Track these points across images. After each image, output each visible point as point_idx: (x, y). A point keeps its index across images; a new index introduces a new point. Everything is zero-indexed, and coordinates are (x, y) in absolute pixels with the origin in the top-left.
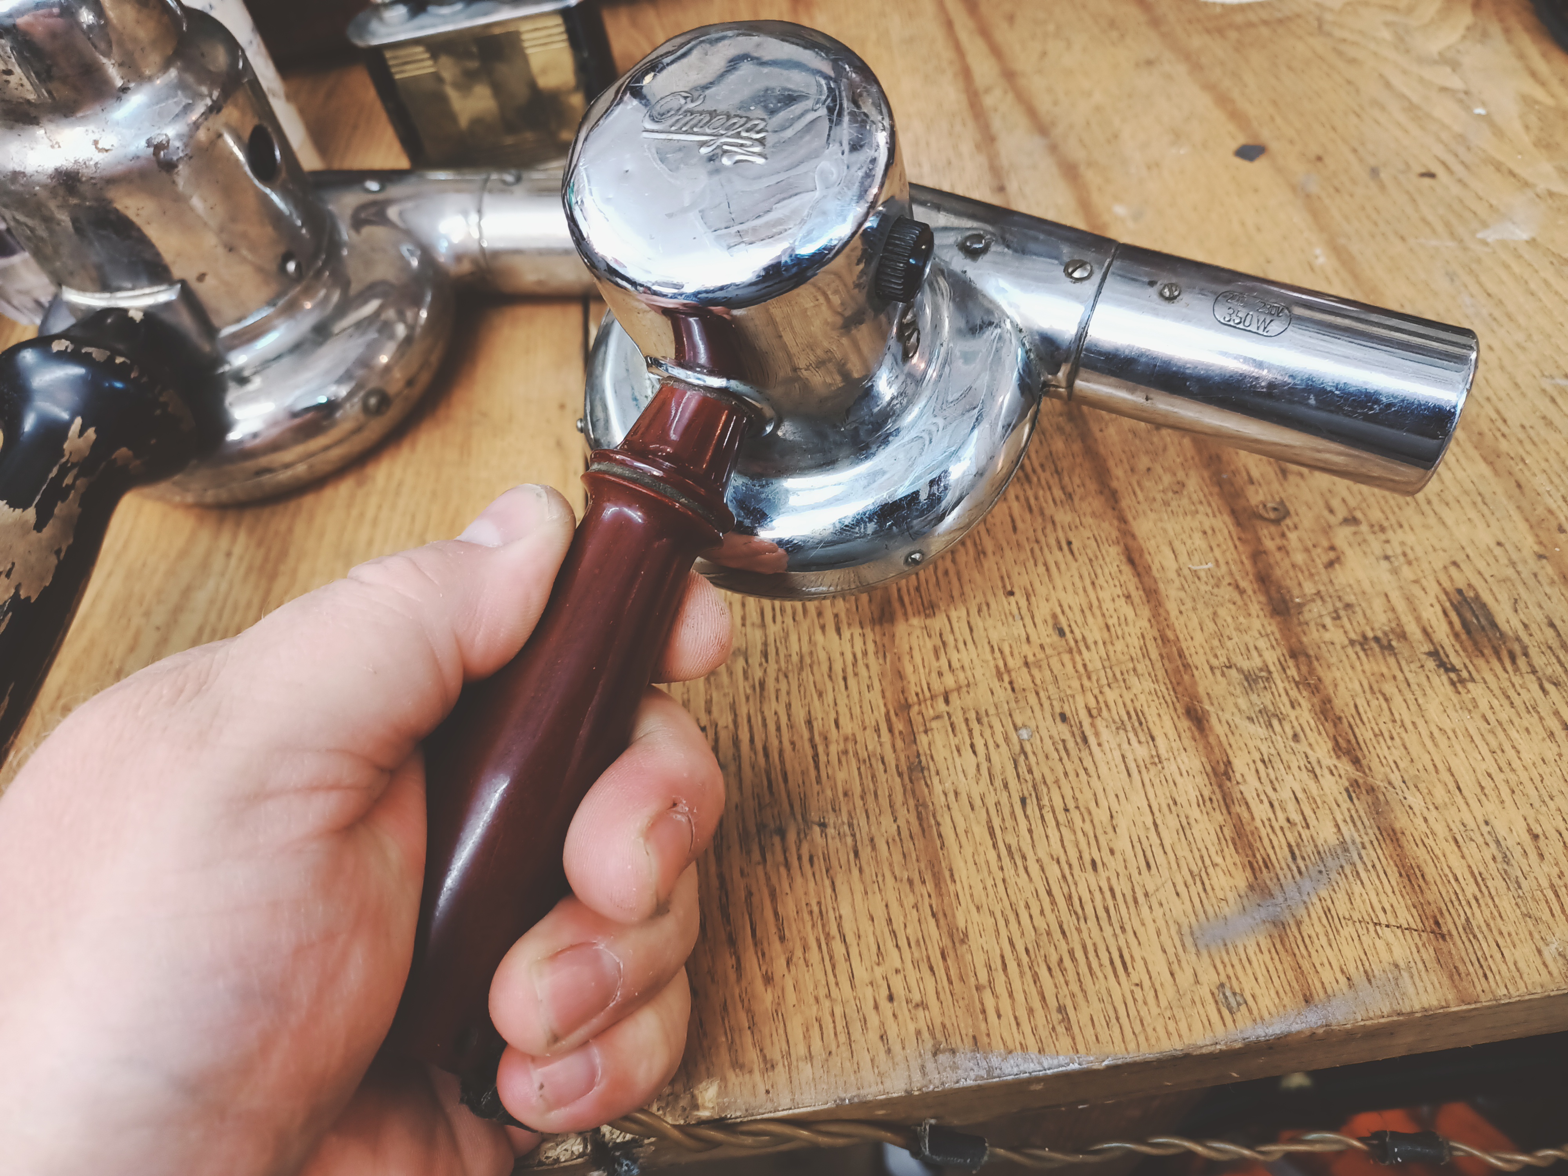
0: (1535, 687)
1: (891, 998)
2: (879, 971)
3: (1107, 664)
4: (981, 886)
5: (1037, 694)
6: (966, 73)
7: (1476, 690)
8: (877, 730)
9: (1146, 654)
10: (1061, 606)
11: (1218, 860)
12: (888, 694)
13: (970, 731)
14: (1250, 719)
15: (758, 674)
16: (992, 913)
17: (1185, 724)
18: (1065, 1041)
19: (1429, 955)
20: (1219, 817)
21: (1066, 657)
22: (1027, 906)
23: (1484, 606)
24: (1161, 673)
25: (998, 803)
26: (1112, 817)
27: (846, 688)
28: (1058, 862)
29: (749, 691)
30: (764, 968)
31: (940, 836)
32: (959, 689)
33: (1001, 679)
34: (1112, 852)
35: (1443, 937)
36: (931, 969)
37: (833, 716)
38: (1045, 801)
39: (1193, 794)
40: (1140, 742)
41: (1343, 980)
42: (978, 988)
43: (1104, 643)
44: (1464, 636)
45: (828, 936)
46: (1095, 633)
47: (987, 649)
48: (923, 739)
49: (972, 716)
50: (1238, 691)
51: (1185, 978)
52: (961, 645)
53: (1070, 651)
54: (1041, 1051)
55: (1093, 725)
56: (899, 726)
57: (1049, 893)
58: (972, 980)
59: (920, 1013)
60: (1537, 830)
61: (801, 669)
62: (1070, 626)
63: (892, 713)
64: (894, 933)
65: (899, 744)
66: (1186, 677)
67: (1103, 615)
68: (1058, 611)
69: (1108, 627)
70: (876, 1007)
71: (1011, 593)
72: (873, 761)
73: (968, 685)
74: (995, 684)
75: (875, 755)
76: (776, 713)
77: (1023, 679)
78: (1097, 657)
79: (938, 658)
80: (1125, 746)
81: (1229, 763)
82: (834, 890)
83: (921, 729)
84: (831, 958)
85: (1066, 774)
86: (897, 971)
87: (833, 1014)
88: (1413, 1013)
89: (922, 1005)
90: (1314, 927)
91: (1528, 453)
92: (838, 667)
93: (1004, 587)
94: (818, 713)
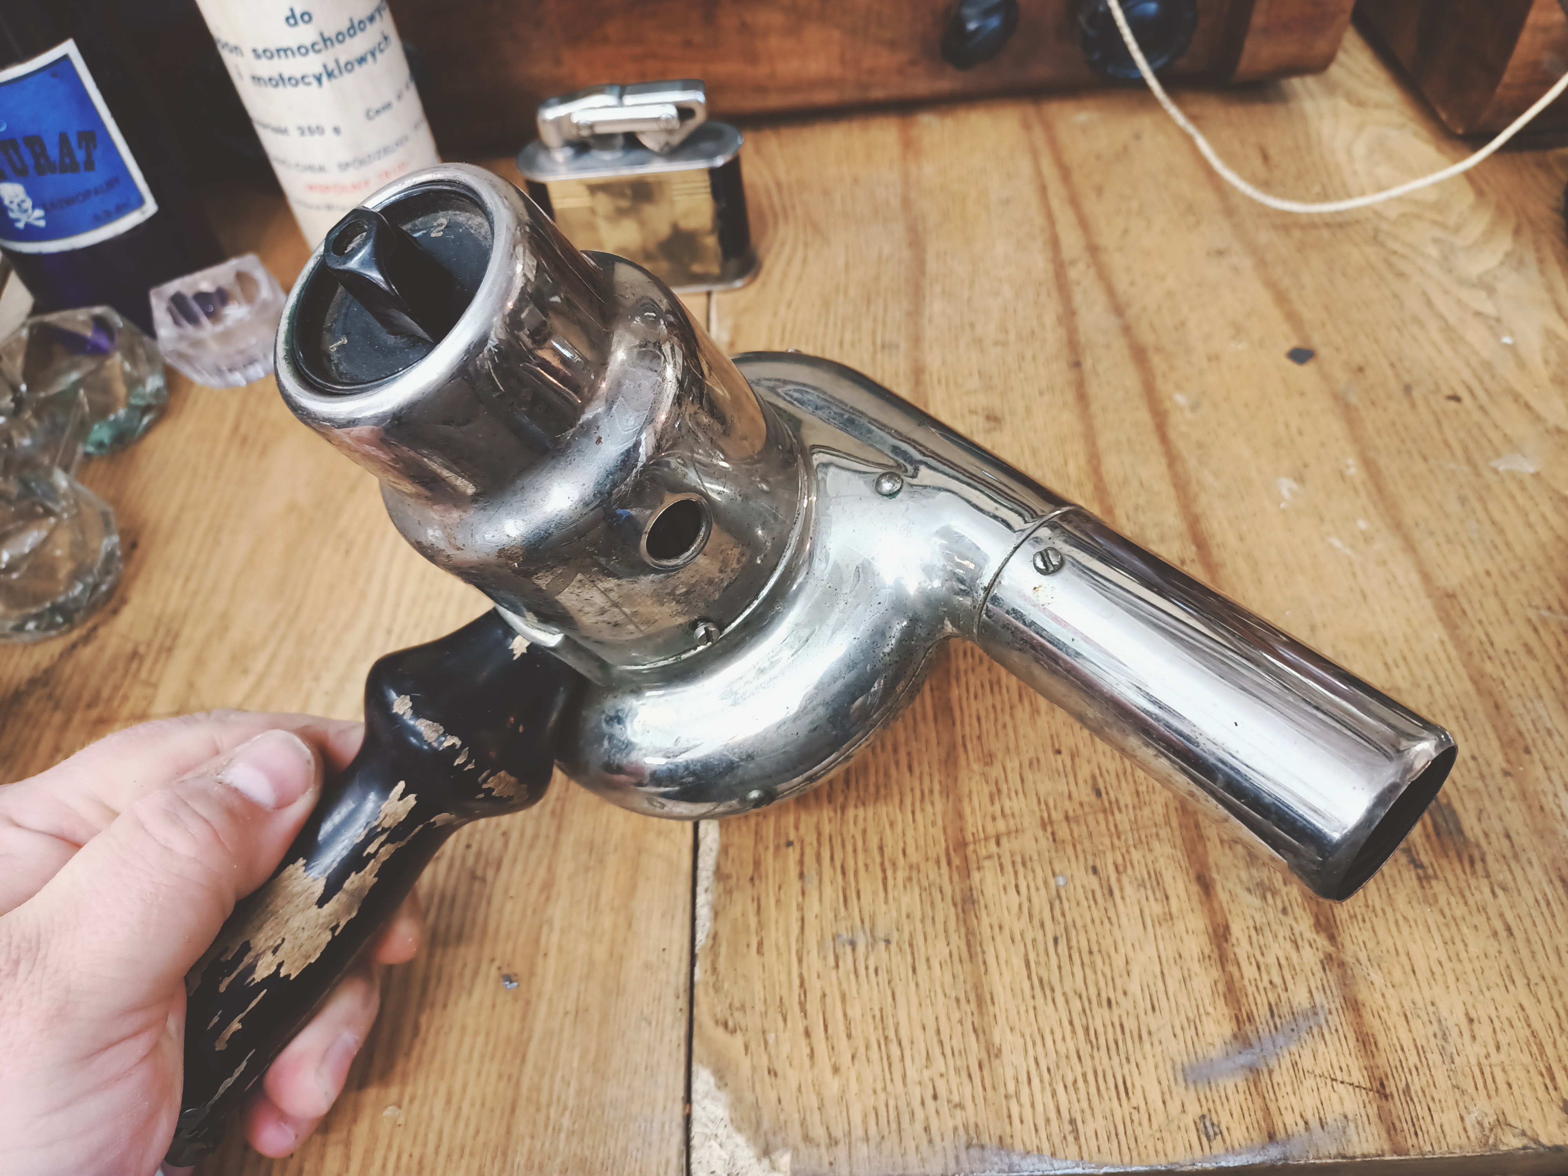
0: (1487, 890)
1: (935, 1097)
2: (926, 1074)
3: (1134, 827)
4: (1015, 1011)
5: (1074, 846)
6: (1054, 243)
7: (1438, 886)
8: (938, 862)
9: (1168, 822)
10: (1100, 768)
11: (1211, 1010)
12: (949, 831)
13: (1016, 873)
14: (1249, 890)
16: (1023, 1036)
17: (1195, 888)
18: (1073, 1149)
19: (1373, 1111)
20: (1215, 973)
21: (1101, 817)
22: (1052, 1033)
23: (1453, 812)
24: (1179, 841)
25: (1034, 941)
26: (1127, 962)
27: (914, 821)
28: (1080, 997)
30: (833, 1060)
31: (985, 963)
32: (1009, 833)
33: (1045, 830)
34: (1125, 993)
35: (1386, 1097)
36: (970, 1076)
37: (901, 845)
38: (1074, 943)
39: (1196, 951)
40: (1156, 900)
41: (1301, 1124)
42: (1007, 1097)
43: (1134, 807)
44: (1434, 838)
45: (886, 1038)
46: (1127, 798)
47: (1035, 800)
48: (976, 876)
49: (1018, 859)
50: (1241, 864)
51: (1174, 1107)
52: (1013, 794)
53: (1104, 811)
54: (1053, 1154)
55: (1119, 881)
56: (956, 861)
57: (1071, 1023)
58: (1002, 1091)
59: (958, 1112)
60: (1473, 1014)
62: (1106, 788)
63: (951, 849)
64: (941, 1043)
65: (956, 877)
66: (1200, 848)
67: (1135, 782)
68: (1097, 773)
69: (1137, 793)
70: (923, 1103)
71: (1059, 752)
72: (933, 889)
73: (1017, 831)
74: (1040, 833)
75: (935, 885)
76: (854, 837)
77: (1063, 832)
78: (1126, 819)
79: (992, 803)
80: (1144, 902)
81: (1227, 928)
82: (894, 999)
83: (975, 866)
84: (888, 1058)
85: (1093, 921)
86: (942, 1075)
87: (887, 1105)
88: (1354, 1157)
89: (960, 1106)
90: (1283, 1076)
91: (1508, 677)
93: (1053, 745)
94: (889, 841)
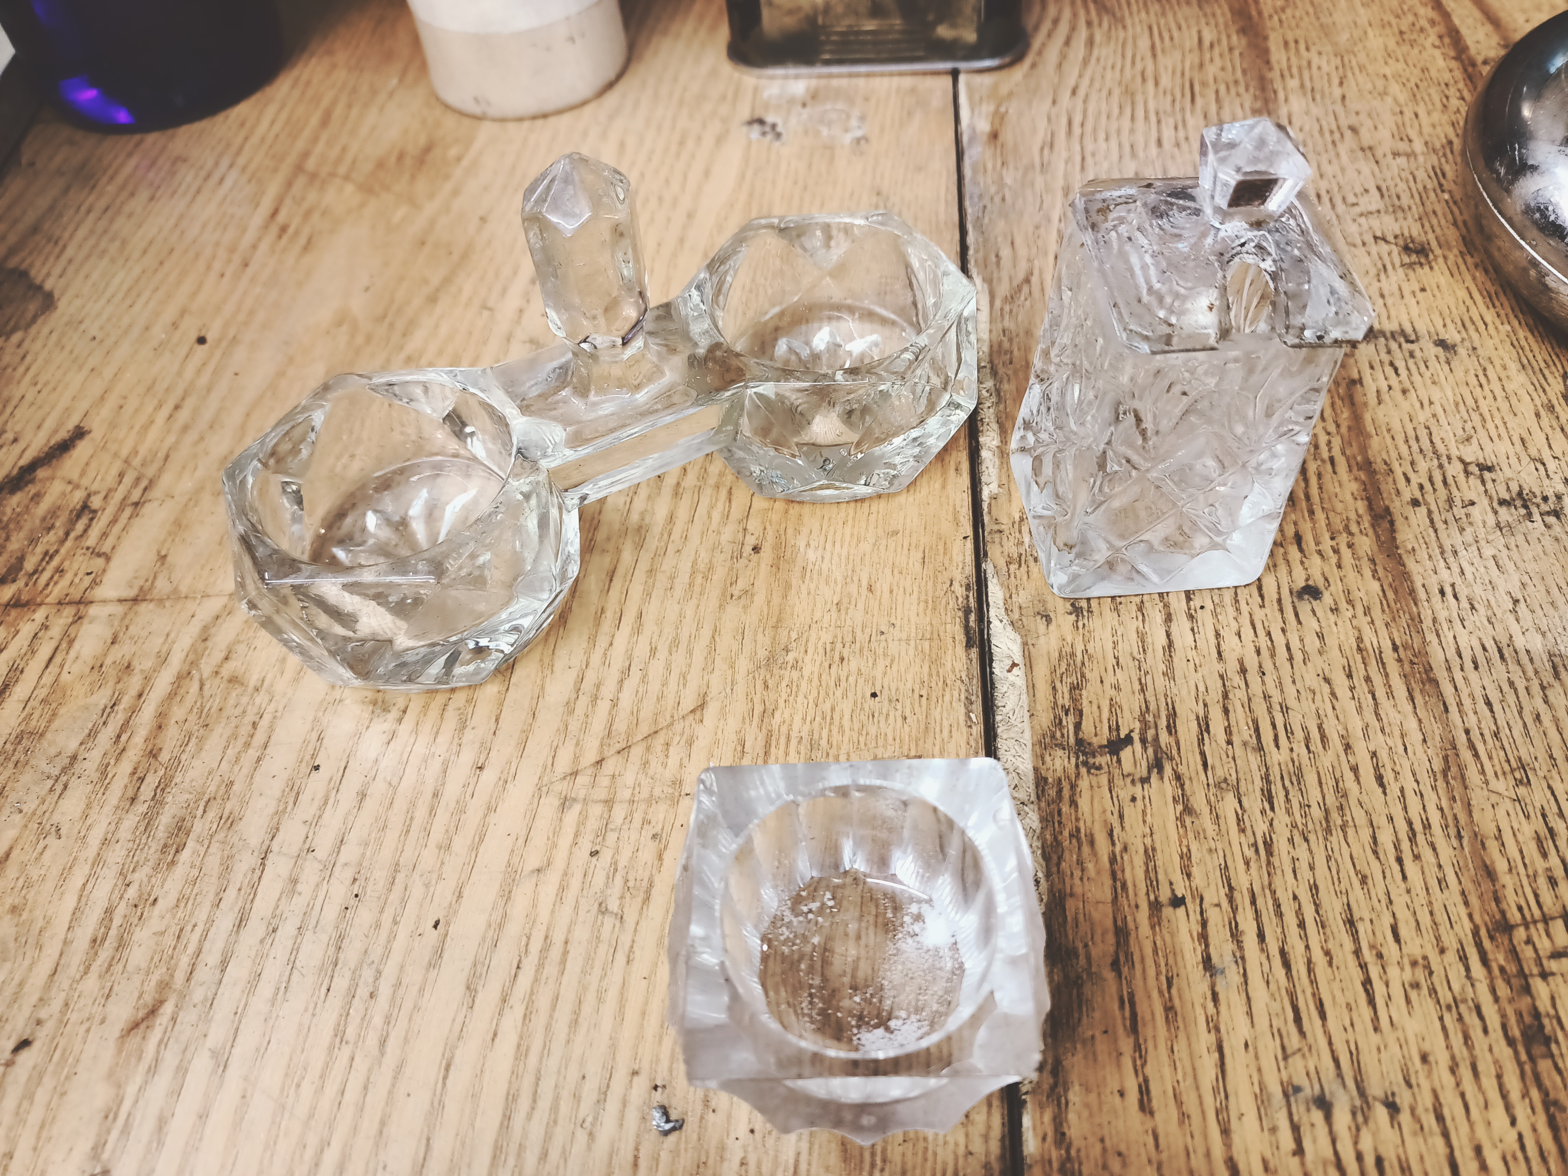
8: (1463, 958)
12: (1474, 900)
15: (1261, 828)
27: (1404, 876)
29: (1250, 853)
37: (1387, 920)
48: (1541, 989)
56: (1498, 958)
61: (1328, 831)
63: (1483, 932)
65: (1503, 990)
72: (1463, 1008)
75: (1465, 1001)
76: (1295, 897)
79: (1545, 855)
83: (1536, 970)
92: (1386, 838)
94: (1361, 911)
